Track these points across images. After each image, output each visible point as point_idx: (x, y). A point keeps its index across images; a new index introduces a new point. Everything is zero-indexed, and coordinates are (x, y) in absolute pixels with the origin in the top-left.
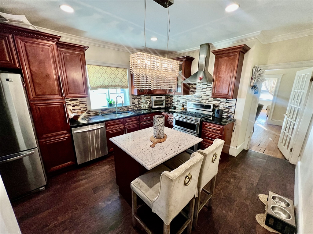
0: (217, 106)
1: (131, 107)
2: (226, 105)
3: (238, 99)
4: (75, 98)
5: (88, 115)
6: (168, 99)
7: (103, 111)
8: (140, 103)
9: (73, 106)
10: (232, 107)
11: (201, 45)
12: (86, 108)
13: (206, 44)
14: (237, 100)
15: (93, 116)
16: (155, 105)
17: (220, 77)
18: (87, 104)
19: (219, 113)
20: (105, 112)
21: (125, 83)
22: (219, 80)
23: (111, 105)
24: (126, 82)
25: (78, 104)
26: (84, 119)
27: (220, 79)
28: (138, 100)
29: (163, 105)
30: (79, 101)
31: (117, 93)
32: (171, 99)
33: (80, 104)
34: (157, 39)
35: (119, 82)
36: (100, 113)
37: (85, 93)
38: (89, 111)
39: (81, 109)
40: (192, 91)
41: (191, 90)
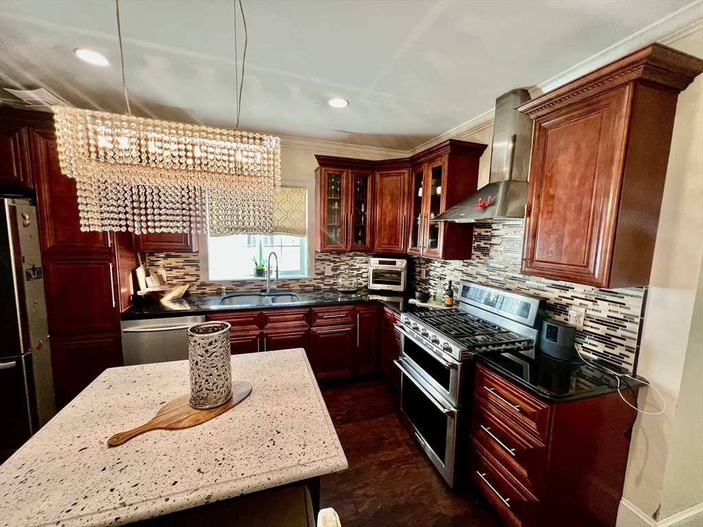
0: (562, 309)
1: (314, 282)
2: (596, 308)
3: (653, 290)
4: (176, 252)
5: (200, 291)
6: (419, 267)
7: (236, 286)
8: (338, 272)
9: (168, 269)
10: (626, 324)
11: (498, 100)
12: (198, 276)
13: (514, 92)
14: (646, 292)
15: (211, 295)
16: (375, 282)
17: (553, 197)
18: (200, 268)
19: (555, 341)
20: (242, 289)
21: (297, 222)
22: (550, 209)
23: (260, 272)
24: (300, 220)
25: (180, 265)
26: (176, 300)
27: (553, 205)
28: (332, 264)
29: (399, 284)
30: (182, 260)
31: (282, 246)
32: (428, 269)
33: (185, 267)
34: (347, 104)
35: (283, 219)
36: (225, 291)
37: (182, 242)
38: (203, 284)
39: (185, 276)
40: (479, 248)
41: (475, 244)
